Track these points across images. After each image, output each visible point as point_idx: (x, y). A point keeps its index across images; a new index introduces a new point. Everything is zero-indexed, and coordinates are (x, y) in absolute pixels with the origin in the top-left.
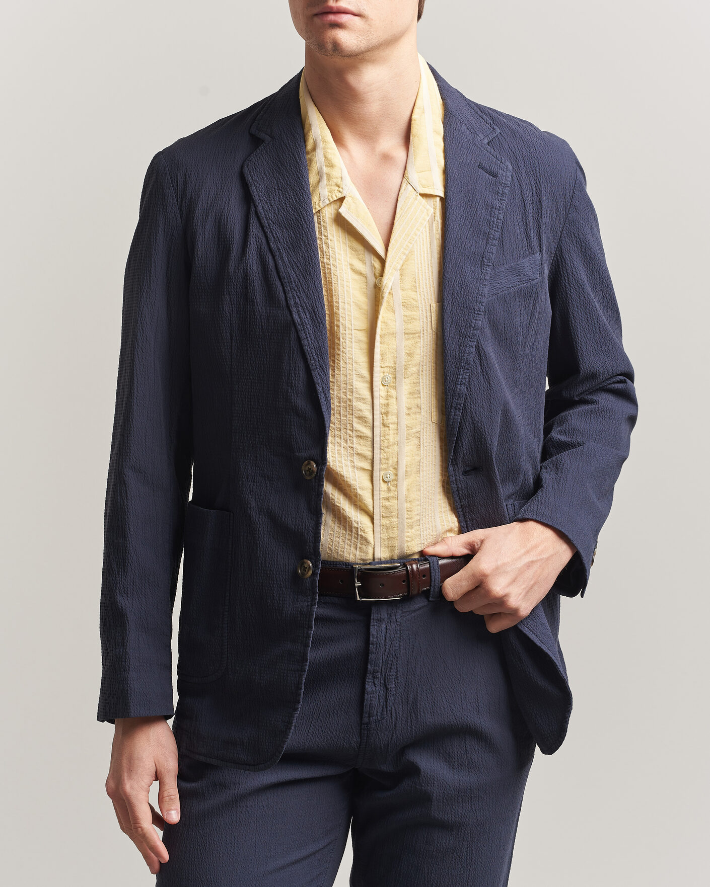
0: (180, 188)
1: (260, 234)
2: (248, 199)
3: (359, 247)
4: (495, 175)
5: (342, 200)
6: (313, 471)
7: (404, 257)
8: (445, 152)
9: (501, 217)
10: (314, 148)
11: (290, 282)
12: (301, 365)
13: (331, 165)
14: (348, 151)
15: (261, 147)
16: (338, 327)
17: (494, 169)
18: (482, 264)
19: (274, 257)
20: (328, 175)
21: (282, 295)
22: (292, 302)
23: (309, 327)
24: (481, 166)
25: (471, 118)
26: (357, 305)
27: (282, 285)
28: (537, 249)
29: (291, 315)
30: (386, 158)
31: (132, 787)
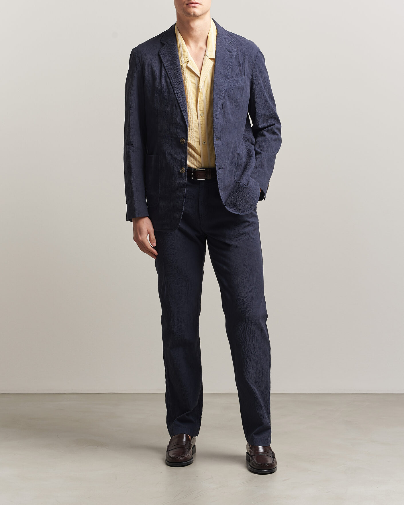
0: (140, 59)
1: (165, 72)
2: (161, 62)
3: (194, 75)
4: (231, 53)
5: (188, 62)
6: (184, 142)
7: (206, 77)
8: (216, 45)
9: (232, 65)
10: (180, 47)
11: (175, 86)
12: (179, 110)
13: (184, 52)
14: (190, 46)
15: (164, 46)
16: (188, 99)
17: (231, 50)
18: (225, 78)
19: (169, 79)
20: (184, 55)
21: (172, 91)
22: (175, 92)
23: (181, 99)
24: (227, 50)
25: (225, 35)
26: (193, 93)
27: (172, 87)
28: (243, 75)
29: (176, 96)
30: (201, 48)
31: (142, 238)
